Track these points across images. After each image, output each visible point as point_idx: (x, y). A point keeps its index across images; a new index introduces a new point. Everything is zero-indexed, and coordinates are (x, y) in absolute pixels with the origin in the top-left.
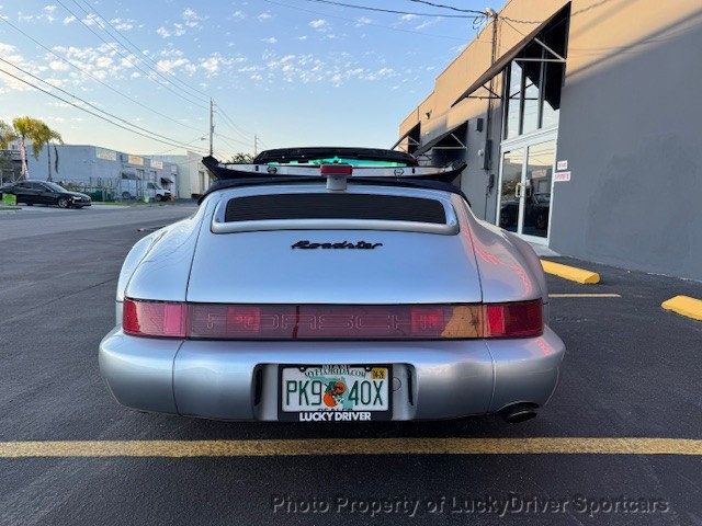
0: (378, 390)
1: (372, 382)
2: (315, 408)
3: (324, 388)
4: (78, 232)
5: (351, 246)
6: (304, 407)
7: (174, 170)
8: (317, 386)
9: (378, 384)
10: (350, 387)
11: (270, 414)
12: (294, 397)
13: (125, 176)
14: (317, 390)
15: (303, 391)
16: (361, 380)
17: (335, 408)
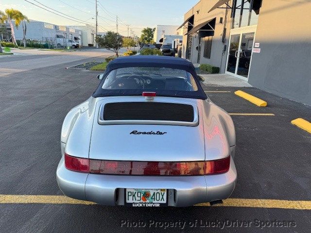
0: (163, 196)
1: (160, 192)
2: (139, 202)
3: (142, 195)
4: (40, 69)
5: (154, 134)
6: (134, 201)
7: (80, 33)
8: (139, 194)
9: (163, 194)
10: (152, 195)
11: (121, 203)
12: (131, 198)
13: (58, 36)
14: (139, 195)
15: (134, 196)
16: (156, 192)
17: (146, 202)
